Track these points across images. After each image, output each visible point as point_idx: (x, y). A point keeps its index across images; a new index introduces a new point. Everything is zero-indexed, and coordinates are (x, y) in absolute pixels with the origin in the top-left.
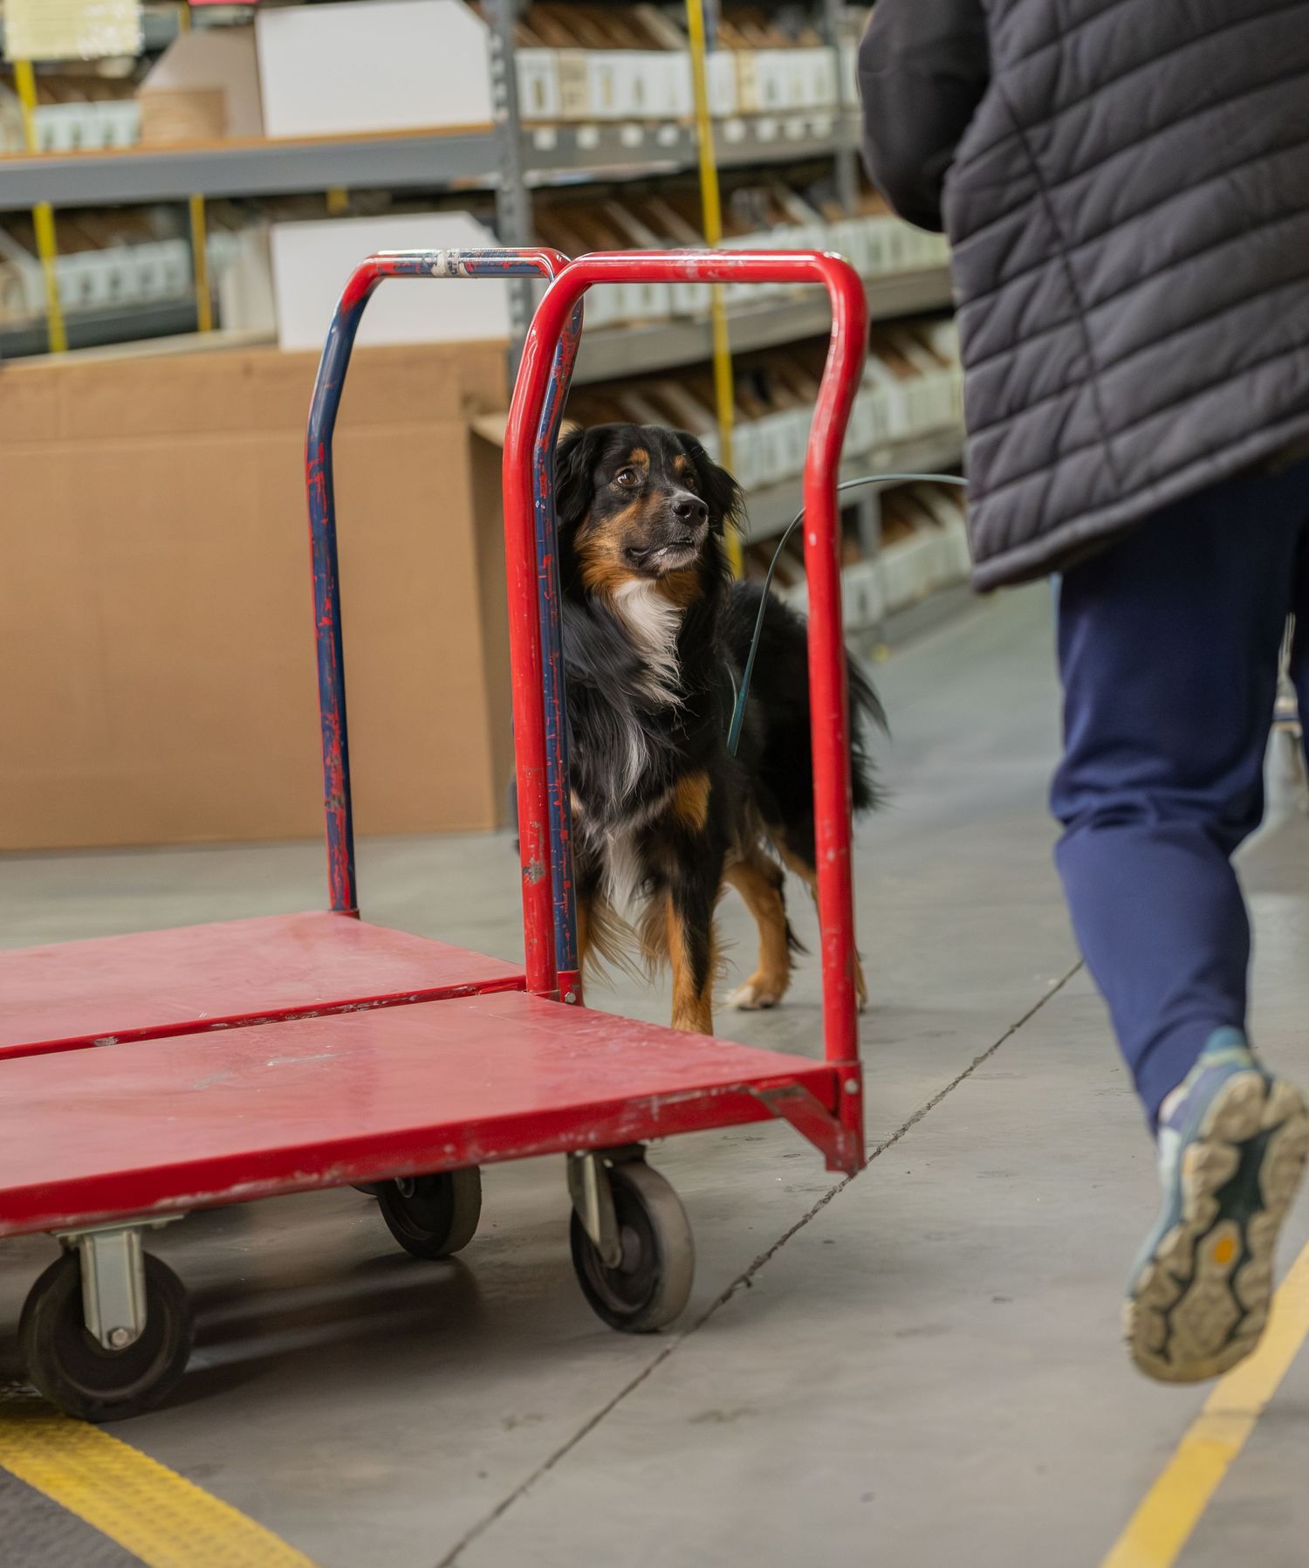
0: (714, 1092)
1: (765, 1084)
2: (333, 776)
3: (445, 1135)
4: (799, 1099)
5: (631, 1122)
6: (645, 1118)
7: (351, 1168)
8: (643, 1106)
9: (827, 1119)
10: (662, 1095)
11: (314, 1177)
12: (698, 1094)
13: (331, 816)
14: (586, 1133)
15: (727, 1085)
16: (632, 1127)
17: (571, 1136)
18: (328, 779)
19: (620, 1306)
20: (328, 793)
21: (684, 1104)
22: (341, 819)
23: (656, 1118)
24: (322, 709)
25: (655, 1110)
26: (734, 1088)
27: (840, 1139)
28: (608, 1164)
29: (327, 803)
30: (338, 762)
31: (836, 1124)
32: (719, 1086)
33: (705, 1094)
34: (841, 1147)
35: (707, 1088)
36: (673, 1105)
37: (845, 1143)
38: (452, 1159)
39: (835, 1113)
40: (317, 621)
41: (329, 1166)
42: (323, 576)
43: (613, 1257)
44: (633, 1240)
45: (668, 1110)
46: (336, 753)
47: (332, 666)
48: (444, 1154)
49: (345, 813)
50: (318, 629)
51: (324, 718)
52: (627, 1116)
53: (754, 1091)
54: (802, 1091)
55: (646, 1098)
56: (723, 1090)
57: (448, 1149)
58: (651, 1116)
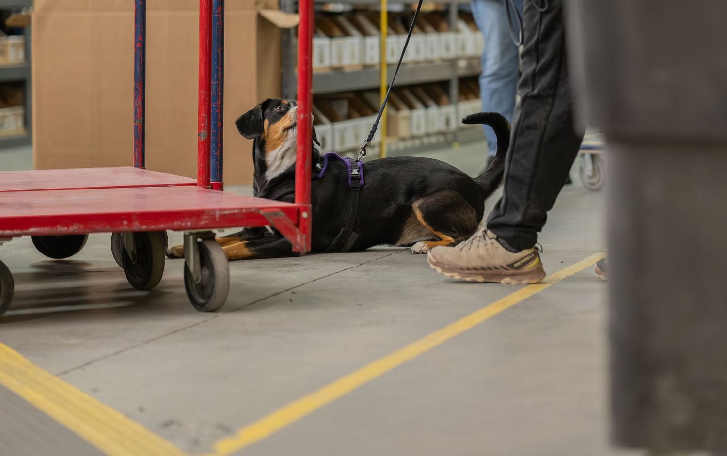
0: (244, 211)
1: (266, 210)
2: (138, 110)
3: (125, 217)
4: (282, 218)
5: (206, 220)
6: (213, 218)
7: (82, 226)
8: (212, 214)
9: (294, 227)
10: (220, 210)
11: (66, 228)
12: (236, 211)
13: (136, 127)
14: (187, 222)
15: (250, 209)
16: (207, 222)
17: (179, 223)
18: (136, 111)
19: (201, 301)
20: (136, 117)
21: (230, 214)
22: (140, 128)
23: (217, 219)
24: (135, 82)
25: (217, 216)
26: (252, 210)
27: (299, 236)
28: (199, 240)
29: (135, 121)
30: (140, 104)
31: (297, 230)
32: (246, 209)
33: (240, 211)
34: (298, 240)
35: (241, 209)
36: (225, 215)
37: (301, 238)
38: (127, 227)
39: (297, 225)
40: (136, 44)
41: (72, 225)
42: (139, 26)
43: (197, 279)
44: (206, 272)
45: (223, 217)
46: (139, 100)
47: (140, 63)
48: (122, 225)
49: (142, 126)
50: (136, 48)
51: (136, 86)
52: (206, 217)
53: (261, 212)
54: (282, 214)
55: (214, 210)
56: (248, 211)
57: (125, 222)
58: (215, 218)
